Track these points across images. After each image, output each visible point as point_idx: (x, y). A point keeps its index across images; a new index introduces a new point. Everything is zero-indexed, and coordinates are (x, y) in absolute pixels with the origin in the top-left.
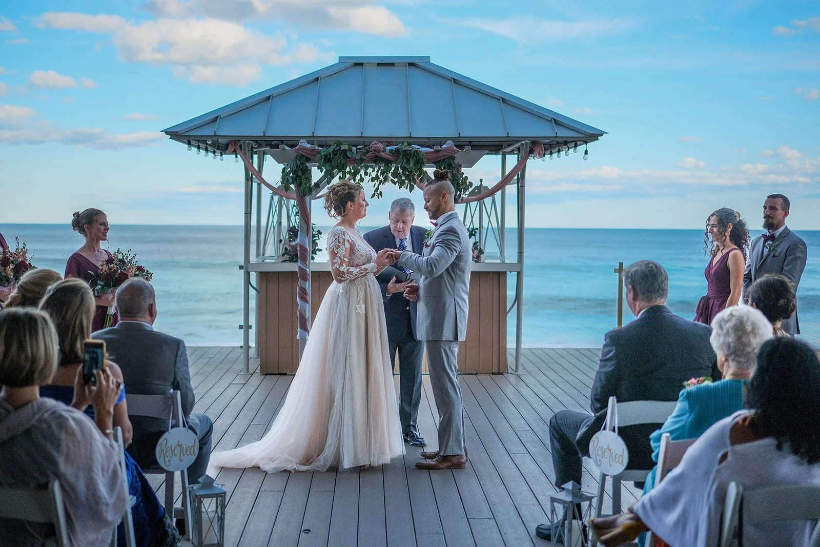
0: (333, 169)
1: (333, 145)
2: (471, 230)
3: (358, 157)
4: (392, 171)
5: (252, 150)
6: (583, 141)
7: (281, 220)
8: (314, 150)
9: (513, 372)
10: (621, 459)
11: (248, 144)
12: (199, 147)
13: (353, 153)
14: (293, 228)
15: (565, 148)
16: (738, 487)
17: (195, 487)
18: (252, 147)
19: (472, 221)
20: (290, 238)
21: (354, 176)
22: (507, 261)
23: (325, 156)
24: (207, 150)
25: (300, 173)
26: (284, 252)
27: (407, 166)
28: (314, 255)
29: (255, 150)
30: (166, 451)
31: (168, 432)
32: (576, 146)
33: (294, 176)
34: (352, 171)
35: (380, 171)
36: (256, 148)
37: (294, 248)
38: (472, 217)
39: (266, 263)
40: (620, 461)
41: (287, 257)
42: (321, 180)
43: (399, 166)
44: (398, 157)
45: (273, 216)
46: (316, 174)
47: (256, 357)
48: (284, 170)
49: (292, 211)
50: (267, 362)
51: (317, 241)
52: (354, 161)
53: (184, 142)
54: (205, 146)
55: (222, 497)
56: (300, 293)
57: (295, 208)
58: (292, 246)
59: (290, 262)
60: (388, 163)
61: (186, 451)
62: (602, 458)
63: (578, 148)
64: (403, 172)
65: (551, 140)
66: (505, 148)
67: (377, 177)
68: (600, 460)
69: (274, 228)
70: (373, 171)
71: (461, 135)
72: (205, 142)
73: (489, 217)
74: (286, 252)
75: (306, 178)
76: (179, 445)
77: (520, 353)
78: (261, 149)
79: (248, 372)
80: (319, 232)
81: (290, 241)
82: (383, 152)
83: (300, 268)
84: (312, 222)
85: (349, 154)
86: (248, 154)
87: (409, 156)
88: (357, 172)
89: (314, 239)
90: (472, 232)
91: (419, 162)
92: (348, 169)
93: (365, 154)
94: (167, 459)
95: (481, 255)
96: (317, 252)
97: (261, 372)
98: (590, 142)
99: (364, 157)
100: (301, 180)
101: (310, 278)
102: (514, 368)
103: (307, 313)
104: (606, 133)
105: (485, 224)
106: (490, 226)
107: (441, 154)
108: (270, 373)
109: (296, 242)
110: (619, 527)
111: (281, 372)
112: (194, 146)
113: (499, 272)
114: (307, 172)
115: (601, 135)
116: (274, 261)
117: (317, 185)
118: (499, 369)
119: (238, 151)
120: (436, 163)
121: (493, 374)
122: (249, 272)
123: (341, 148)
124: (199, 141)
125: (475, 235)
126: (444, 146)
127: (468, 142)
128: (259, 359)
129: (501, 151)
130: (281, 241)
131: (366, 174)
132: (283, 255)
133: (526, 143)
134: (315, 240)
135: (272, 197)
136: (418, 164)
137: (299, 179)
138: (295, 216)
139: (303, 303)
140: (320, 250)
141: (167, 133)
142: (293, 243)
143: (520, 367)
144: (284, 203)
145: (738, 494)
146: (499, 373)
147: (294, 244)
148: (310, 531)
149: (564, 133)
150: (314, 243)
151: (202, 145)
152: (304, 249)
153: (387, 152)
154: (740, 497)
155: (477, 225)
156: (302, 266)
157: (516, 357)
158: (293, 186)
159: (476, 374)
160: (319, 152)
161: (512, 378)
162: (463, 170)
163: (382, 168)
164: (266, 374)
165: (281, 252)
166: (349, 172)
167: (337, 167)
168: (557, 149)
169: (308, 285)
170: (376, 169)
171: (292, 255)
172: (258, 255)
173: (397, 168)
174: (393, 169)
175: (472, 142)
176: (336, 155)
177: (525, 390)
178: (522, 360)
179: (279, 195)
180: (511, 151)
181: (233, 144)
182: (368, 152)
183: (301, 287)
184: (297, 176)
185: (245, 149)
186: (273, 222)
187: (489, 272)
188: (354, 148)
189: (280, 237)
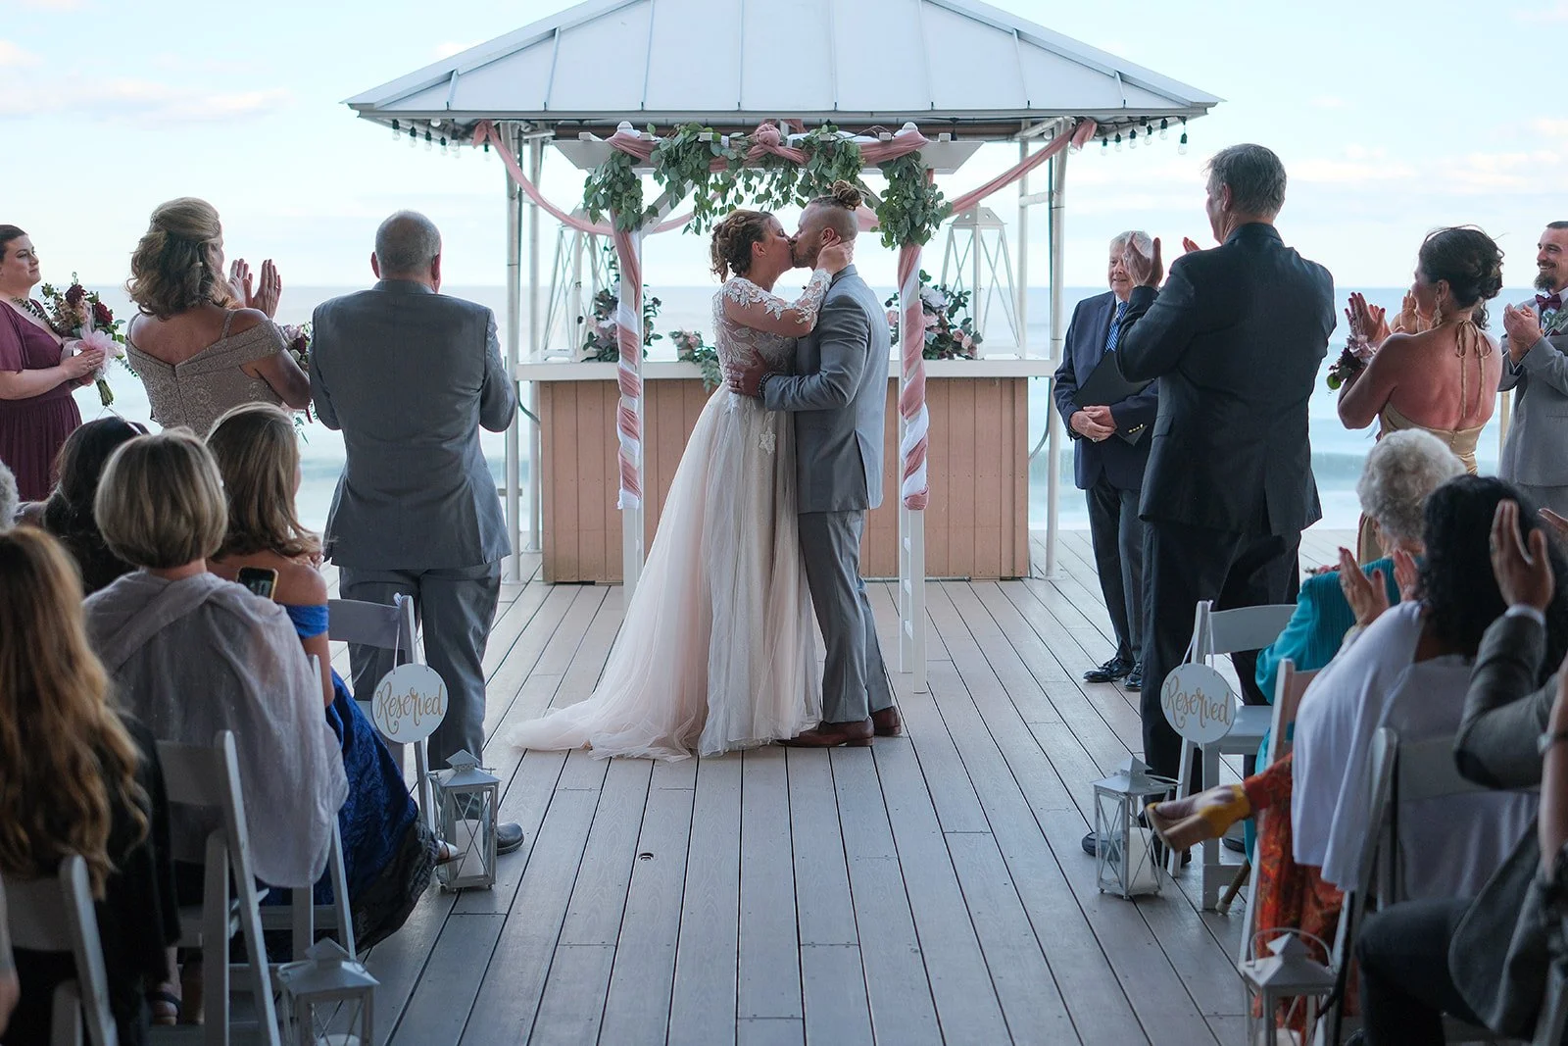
0: (683, 178)
1: (684, 133)
2: (956, 295)
3: (732, 155)
4: (798, 182)
5: (520, 138)
6: (1179, 117)
7: (580, 277)
8: (648, 142)
9: (1042, 577)
10: (1223, 712)
11: (513, 126)
12: (413, 133)
13: (722, 147)
14: (605, 294)
15: (1141, 132)
16: (1389, 736)
17: (443, 773)
18: (520, 132)
19: (959, 277)
20: (599, 313)
21: (723, 191)
22: (1030, 357)
23: (669, 153)
24: (428, 137)
25: (619, 188)
26: (586, 341)
27: (826, 172)
28: (646, 348)
29: (525, 137)
30: (390, 706)
31: (392, 672)
32: (1164, 125)
33: (610, 192)
34: (721, 182)
35: (775, 182)
36: (527, 134)
37: (609, 334)
38: (960, 270)
39: (551, 364)
40: (1222, 717)
41: (592, 351)
42: (661, 201)
43: (812, 172)
44: (811, 155)
45: (564, 270)
46: (651, 189)
47: (533, 550)
48: (589, 180)
49: (603, 260)
50: (555, 560)
51: (651, 319)
52: (723, 163)
53: (387, 124)
54: (426, 129)
55: (491, 790)
56: (623, 420)
57: (607, 253)
58: (603, 330)
59: (600, 360)
60: (791, 165)
61: (426, 707)
62: (1186, 714)
63: (1169, 129)
64: (820, 185)
65: (1112, 116)
66: (1026, 128)
67: (768, 195)
68: (1182, 718)
69: (566, 294)
70: (761, 182)
71: (936, 107)
72: (427, 123)
73: (993, 269)
74: (592, 342)
75: (632, 197)
76: (413, 696)
77: (1055, 538)
78: (536, 136)
79: (519, 579)
80: (656, 301)
81: (598, 319)
82: (780, 145)
83: (623, 373)
84: (643, 283)
85: (715, 149)
86: (514, 145)
87: (832, 152)
88: (730, 184)
89: (647, 314)
90: (959, 297)
91: (851, 165)
92: (712, 180)
93: (745, 150)
94: (392, 720)
95: (978, 346)
96: (652, 341)
97: (544, 580)
98: (1191, 118)
99: (744, 156)
100: (620, 201)
101: (641, 391)
102: (1043, 567)
103: (637, 458)
104: (1224, 101)
105: (985, 281)
106: (995, 284)
107: (893, 148)
108: (561, 580)
109: (611, 321)
110: (1197, 813)
111: (585, 580)
112: (405, 130)
113: (1014, 378)
114: (633, 184)
115: (1213, 105)
116: (567, 359)
117: (653, 211)
118: (1013, 570)
119: (493, 138)
120: (886, 166)
121: (1002, 579)
122: (518, 383)
123: (698, 138)
124: (413, 121)
125: (965, 306)
126: (899, 133)
127: (951, 119)
128: (541, 556)
129: (1017, 135)
130: (580, 320)
131: (748, 188)
132: (585, 347)
133: (1067, 122)
134: (648, 317)
135: (562, 232)
136: (848, 169)
137: (618, 198)
138: (607, 270)
139: (628, 439)
140: (659, 337)
141: (352, 106)
142: (605, 324)
143: (1056, 567)
144: (586, 243)
145: (1389, 747)
146: (1013, 579)
147: (607, 326)
148: (652, 855)
149: (1138, 102)
150: (648, 323)
151: (420, 129)
152: (628, 335)
153: (789, 145)
154: (1394, 752)
155: (968, 285)
156: (628, 369)
157: (1047, 546)
158: (606, 214)
159: (969, 580)
160: (657, 147)
161: (1040, 589)
162: (937, 179)
163: (779, 176)
164: (555, 584)
165: (580, 341)
166: (714, 186)
167: (692, 176)
168: (1130, 130)
169: (637, 405)
170: (768, 177)
171: (605, 348)
172: (534, 348)
173: (808, 176)
174: (800, 177)
175: (958, 119)
176: (688, 151)
177: (1064, 611)
178: (1060, 552)
179: (575, 227)
180: (1036, 137)
181: (484, 127)
182: (752, 144)
183: (623, 408)
184: (615, 193)
185: (506, 137)
186: (563, 281)
187: (994, 378)
188: (725, 139)
189: (579, 311)
